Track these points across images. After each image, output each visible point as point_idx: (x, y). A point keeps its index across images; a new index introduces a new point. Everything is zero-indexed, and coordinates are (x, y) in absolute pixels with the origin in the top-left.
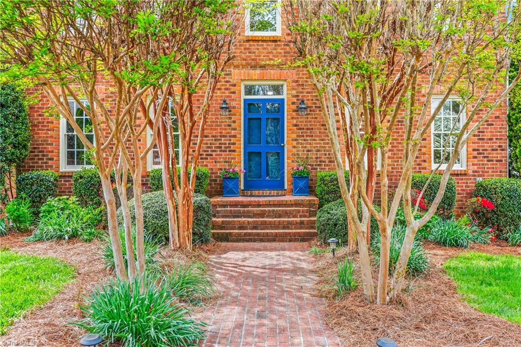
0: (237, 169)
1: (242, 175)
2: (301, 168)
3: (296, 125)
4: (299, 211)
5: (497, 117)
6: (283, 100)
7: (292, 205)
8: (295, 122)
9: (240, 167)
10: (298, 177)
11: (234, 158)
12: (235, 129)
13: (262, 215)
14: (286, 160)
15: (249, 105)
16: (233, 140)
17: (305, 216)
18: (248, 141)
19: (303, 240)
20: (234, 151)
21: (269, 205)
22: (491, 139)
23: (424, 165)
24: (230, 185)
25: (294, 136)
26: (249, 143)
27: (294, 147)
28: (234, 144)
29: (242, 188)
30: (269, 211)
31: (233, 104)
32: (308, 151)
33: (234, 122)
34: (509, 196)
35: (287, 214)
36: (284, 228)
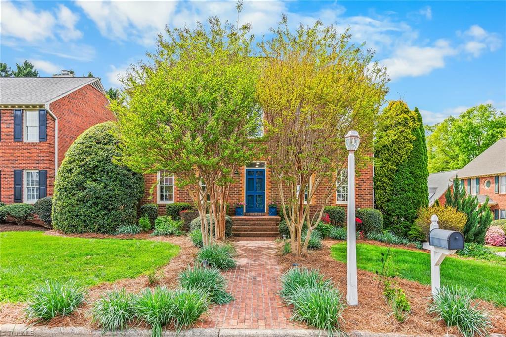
0: (242, 203)
1: (245, 206)
2: (273, 203)
3: (270, 182)
4: (271, 223)
5: (368, 179)
6: (264, 170)
7: (268, 221)
8: (270, 180)
9: (244, 202)
10: (271, 207)
11: (241, 198)
12: (241, 184)
13: (254, 225)
14: (266, 199)
15: (248, 172)
16: (240, 189)
17: (274, 226)
18: (248, 189)
19: (273, 236)
20: (241, 194)
21: (257, 220)
22: (365, 189)
23: (332, 201)
24: (239, 210)
25: (270, 187)
26: (248, 190)
27: (270, 193)
28: (241, 191)
29: (245, 212)
30: (258, 223)
31: (241, 171)
32: (276, 194)
33: (241, 180)
34: (369, 217)
35: (266, 225)
36: (264, 231)
